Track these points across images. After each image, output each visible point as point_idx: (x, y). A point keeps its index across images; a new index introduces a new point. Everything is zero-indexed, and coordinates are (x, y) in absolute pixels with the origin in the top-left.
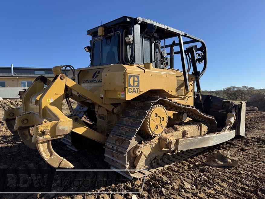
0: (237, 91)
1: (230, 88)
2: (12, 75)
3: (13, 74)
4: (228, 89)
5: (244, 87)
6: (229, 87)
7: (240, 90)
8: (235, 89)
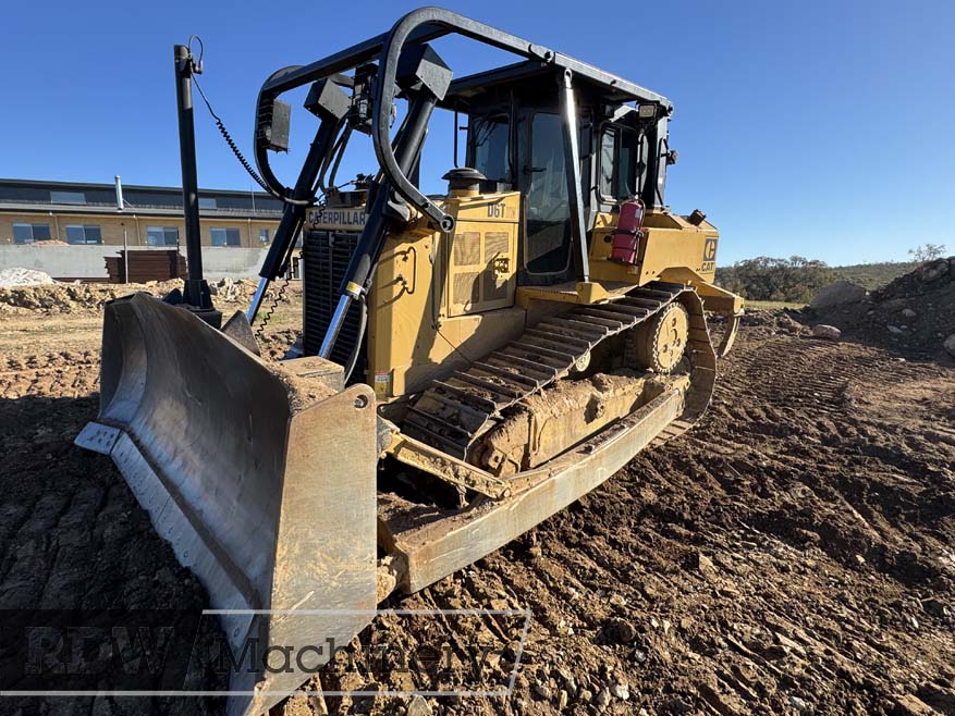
0: (775, 270)
1: (756, 262)
2: (120, 209)
3: (122, 207)
4: (750, 265)
5: (795, 259)
6: (752, 258)
7: (782, 268)
8: (770, 265)
